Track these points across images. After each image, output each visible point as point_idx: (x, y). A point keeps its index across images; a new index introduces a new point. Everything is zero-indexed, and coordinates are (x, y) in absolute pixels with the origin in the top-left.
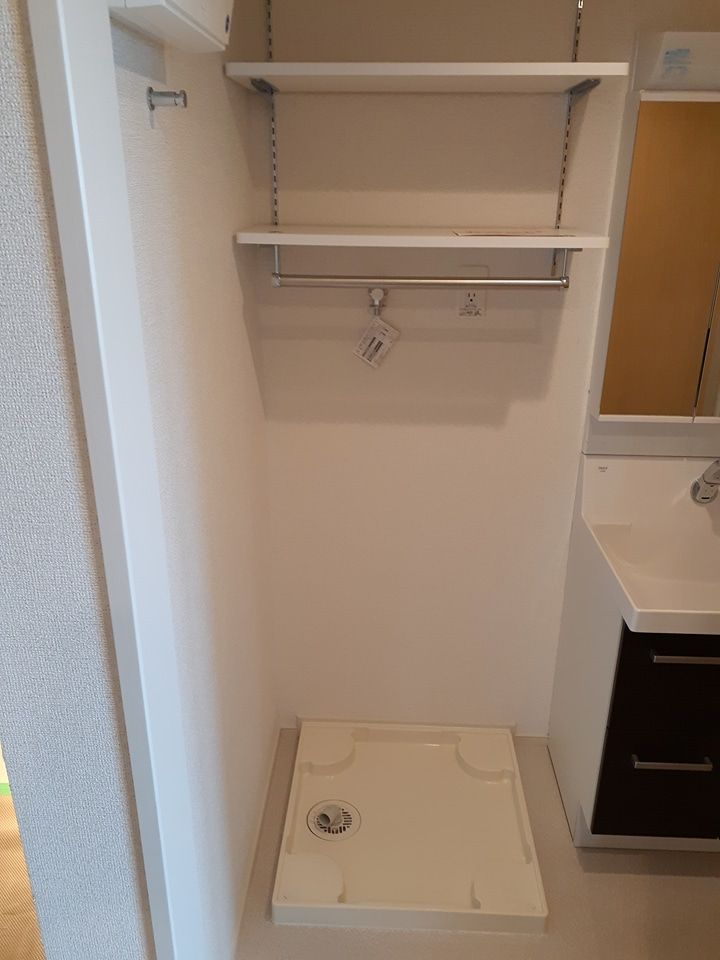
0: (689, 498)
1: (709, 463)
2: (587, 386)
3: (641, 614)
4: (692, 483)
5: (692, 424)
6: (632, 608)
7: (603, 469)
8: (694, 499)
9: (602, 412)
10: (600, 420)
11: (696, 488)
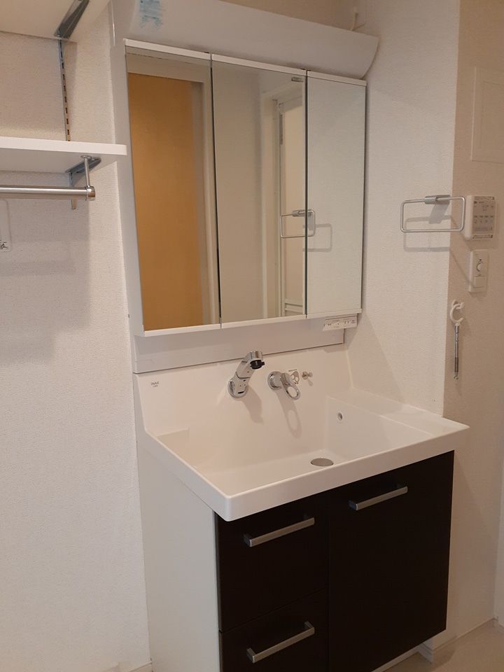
0: (229, 395)
1: (238, 364)
2: (126, 311)
3: (233, 500)
4: (227, 383)
5: (221, 330)
6: (224, 498)
7: (155, 384)
8: (233, 396)
9: (146, 329)
10: (146, 336)
11: (231, 385)
